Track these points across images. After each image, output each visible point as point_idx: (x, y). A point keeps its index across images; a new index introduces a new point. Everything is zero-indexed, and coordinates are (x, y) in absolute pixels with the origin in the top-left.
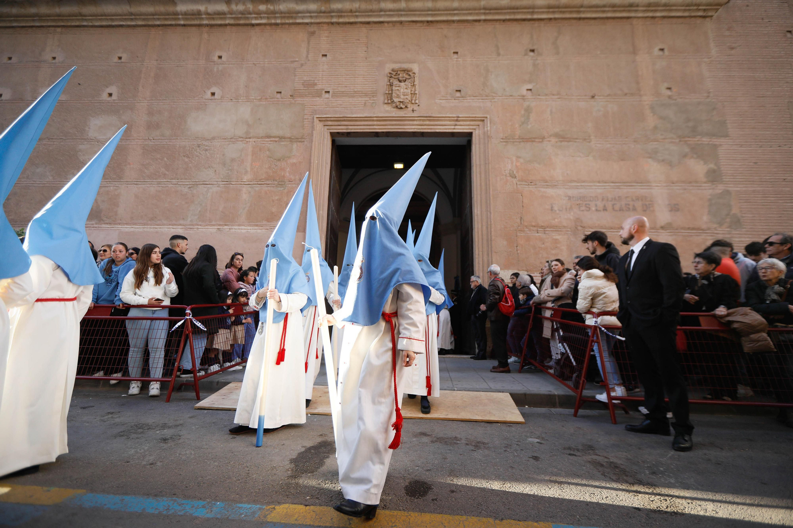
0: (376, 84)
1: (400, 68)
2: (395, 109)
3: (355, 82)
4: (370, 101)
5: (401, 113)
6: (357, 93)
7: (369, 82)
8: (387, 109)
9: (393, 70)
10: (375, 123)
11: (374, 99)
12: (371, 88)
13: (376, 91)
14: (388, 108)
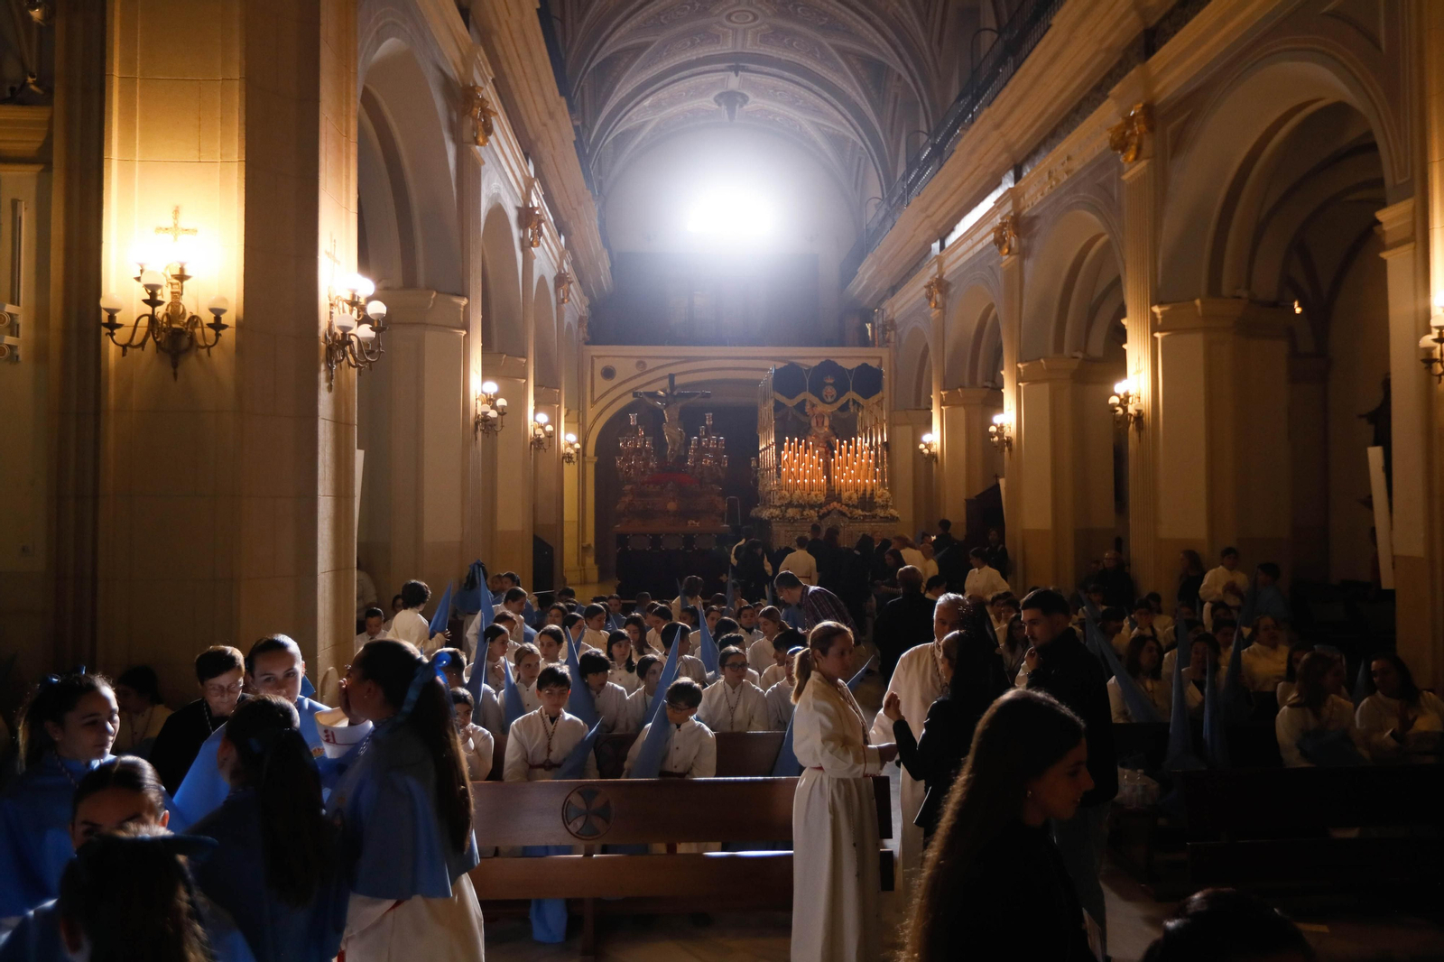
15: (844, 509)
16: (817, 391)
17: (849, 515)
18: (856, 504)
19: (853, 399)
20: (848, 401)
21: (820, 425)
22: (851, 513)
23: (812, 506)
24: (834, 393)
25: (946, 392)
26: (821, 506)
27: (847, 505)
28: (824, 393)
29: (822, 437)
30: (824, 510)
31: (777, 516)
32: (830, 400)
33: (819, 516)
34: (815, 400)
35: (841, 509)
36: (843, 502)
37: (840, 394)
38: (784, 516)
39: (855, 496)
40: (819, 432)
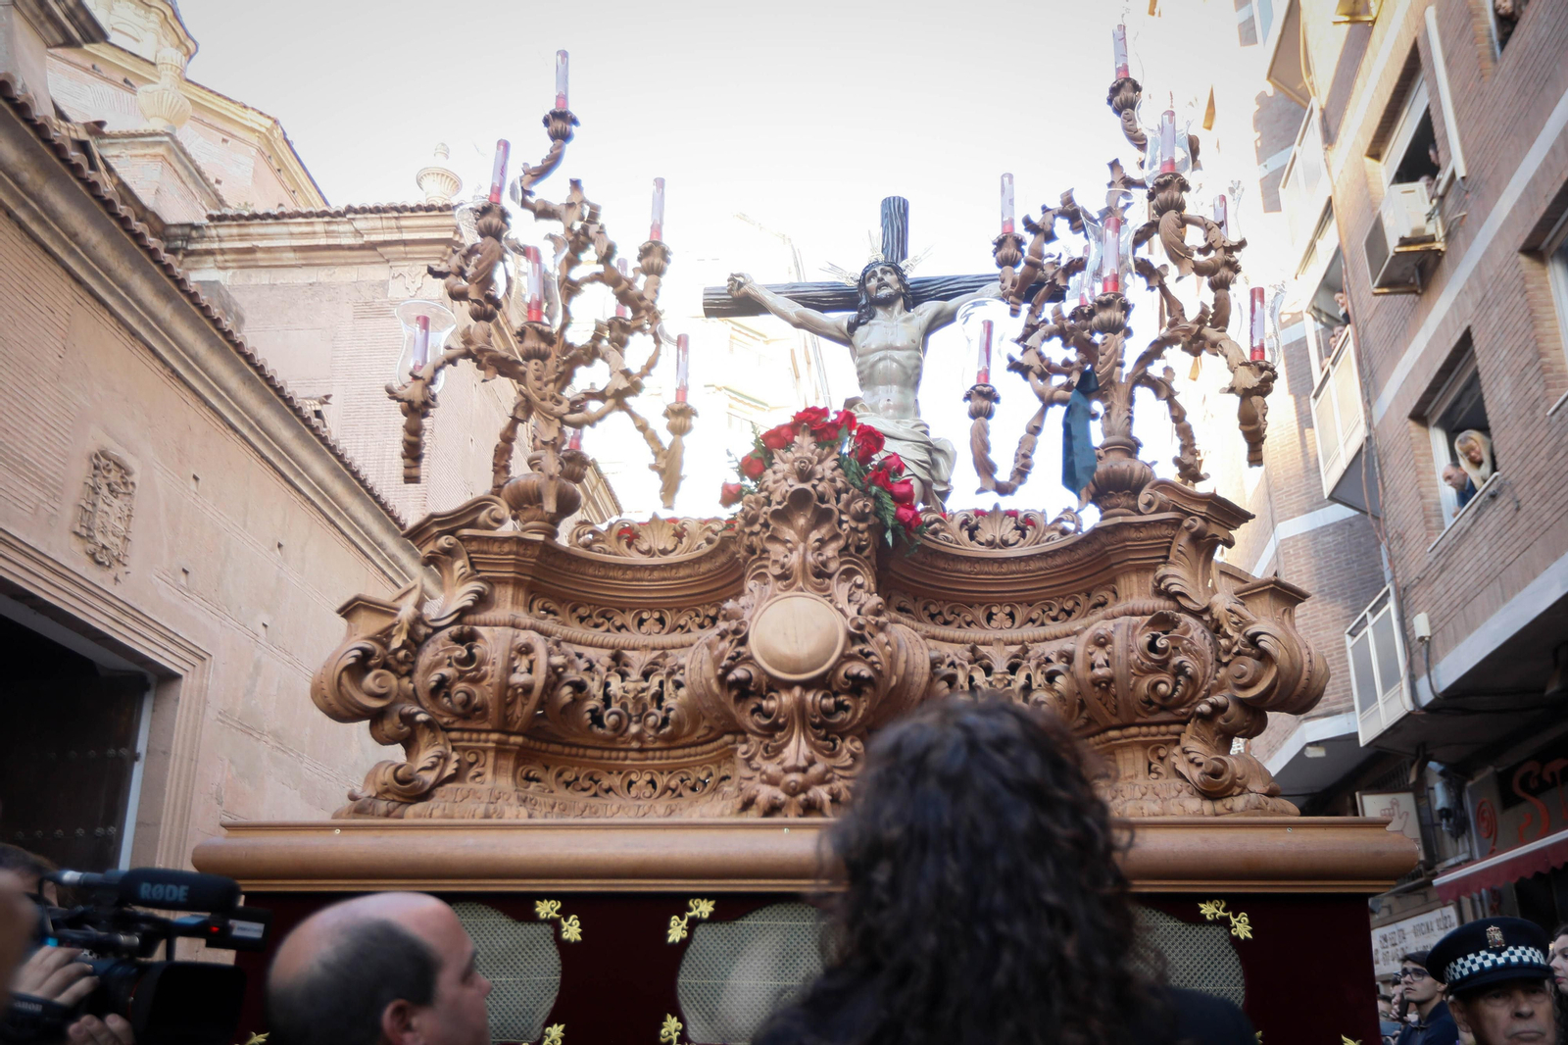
0: (64, 464)
1: (118, 458)
2: (87, 558)
3: (27, 431)
4: (46, 506)
5: (94, 574)
6: (25, 467)
7: (54, 451)
8: (74, 548)
9: (104, 454)
10: (44, 573)
11: (56, 505)
12: (55, 469)
13: (62, 485)
14: (77, 547)
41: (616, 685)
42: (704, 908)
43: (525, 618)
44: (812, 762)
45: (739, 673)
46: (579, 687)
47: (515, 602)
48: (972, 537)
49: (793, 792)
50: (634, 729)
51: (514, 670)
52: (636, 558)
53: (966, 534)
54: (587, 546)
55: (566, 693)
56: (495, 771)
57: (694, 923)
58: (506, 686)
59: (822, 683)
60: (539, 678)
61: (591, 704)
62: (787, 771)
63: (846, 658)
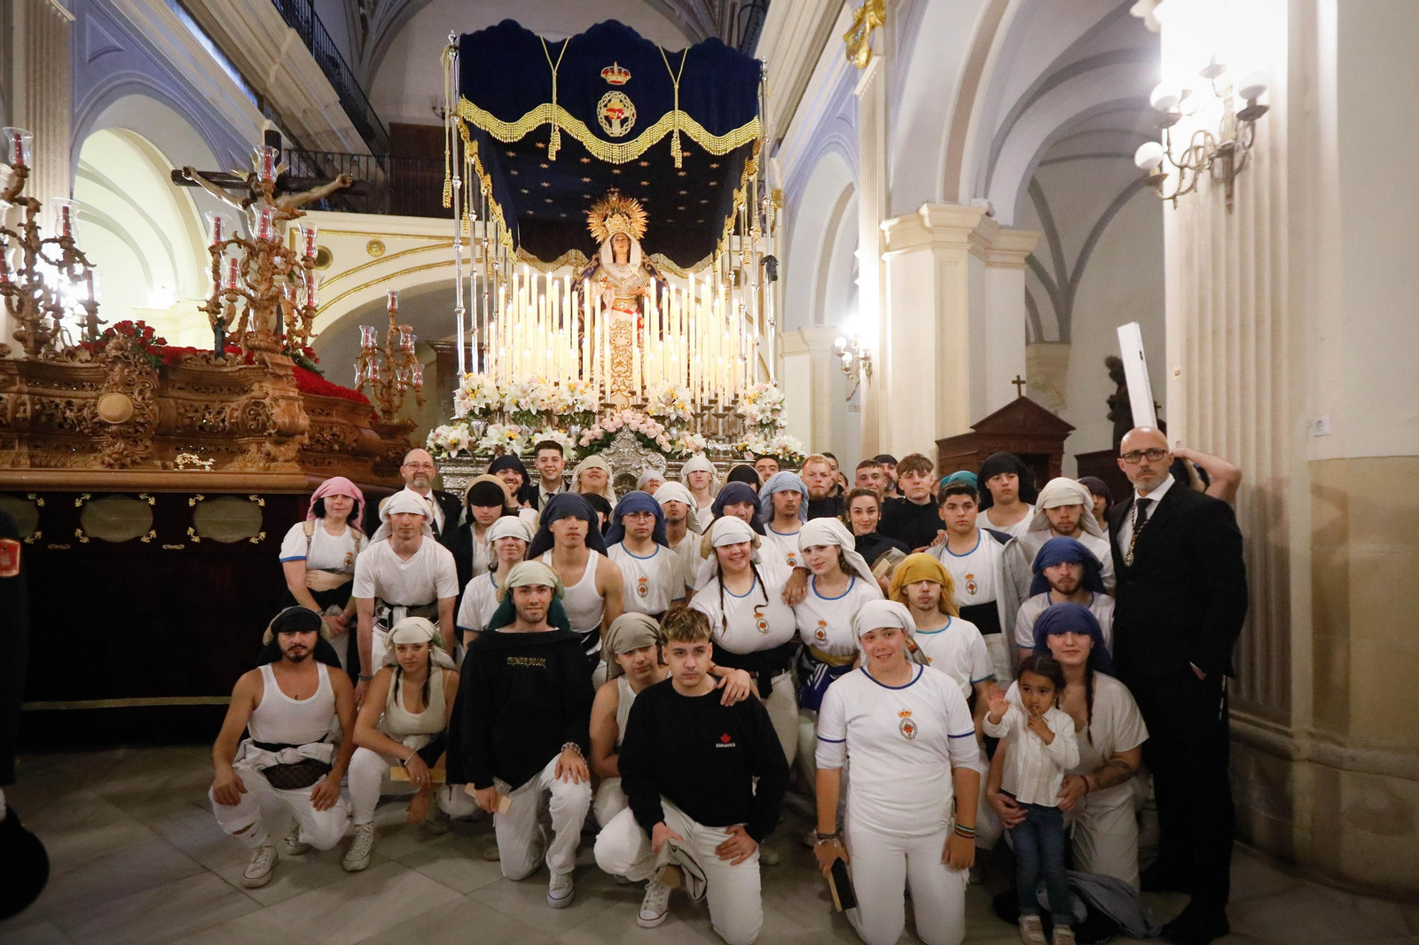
15: (654, 430)
16: (583, 104)
17: (667, 448)
18: (687, 412)
19: (687, 142)
20: (670, 135)
21: (621, 258)
22: (672, 442)
23: (563, 422)
24: (630, 111)
25: (894, 222)
26: (587, 417)
27: (660, 419)
28: (602, 112)
29: (625, 286)
30: (596, 431)
31: (455, 445)
32: (617, 130)
33: (578, 448)
34: (579, 130)
35: (643, 429)
36: (652, 408)
37: (647, 118)
38: (473, 445)
39: (684, 396)
40: (619, 275)
41: (68, 413)
42: (88, 497)
43: (25, 389)
44: (125, 450)
45: (95, 420)
46: (52, 415)
47: (21, 382)
48: (207, 362)
49: (116, 460)
50: (78, 429)
51: (18, 412)
52: (79, 364)
53: (205, 362)
54: (53, 359)
55: (43, 418)
56: (19, 445)
57: (84, 501)
58: (15, 419)
59: (126, 423)
60: (29, 414)
61: (58, 421)
62: (113, 453)
63: (134, 415)
